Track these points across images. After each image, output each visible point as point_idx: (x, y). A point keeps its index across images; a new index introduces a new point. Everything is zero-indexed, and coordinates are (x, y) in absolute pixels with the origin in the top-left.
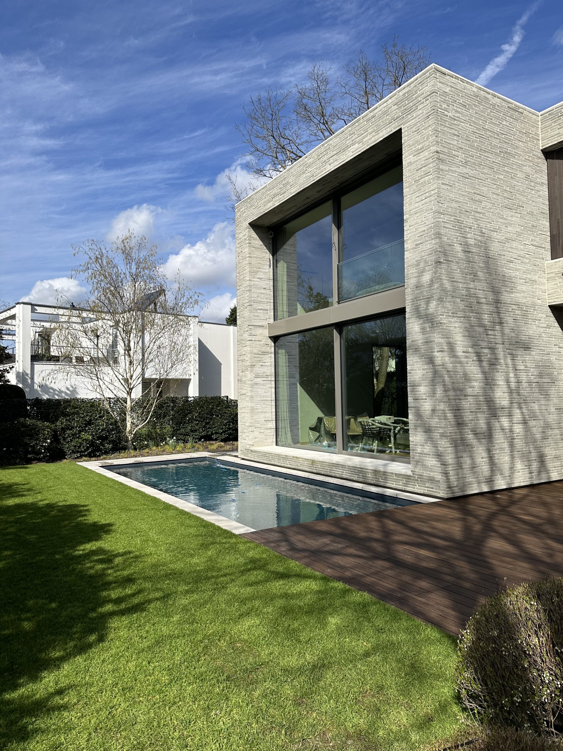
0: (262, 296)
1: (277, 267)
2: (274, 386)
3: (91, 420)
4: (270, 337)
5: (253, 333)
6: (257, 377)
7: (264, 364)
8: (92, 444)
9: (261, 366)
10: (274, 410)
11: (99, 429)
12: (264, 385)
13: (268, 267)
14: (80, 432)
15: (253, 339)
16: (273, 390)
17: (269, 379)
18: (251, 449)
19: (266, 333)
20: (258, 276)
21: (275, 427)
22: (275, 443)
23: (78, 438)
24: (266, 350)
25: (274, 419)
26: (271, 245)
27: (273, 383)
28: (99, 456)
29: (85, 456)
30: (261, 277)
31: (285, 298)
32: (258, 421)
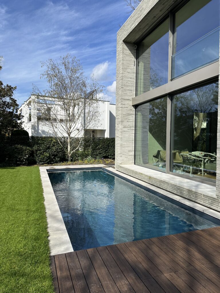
0: (129, 82)
1: (138, 66)
2: (134, 132)
3: (49, 147)
4: (133, 106)
5: (123, 103)
6: (124, 127)
7: (129, 120)
8: (49, 158)
9: (127, 121)
10: (134, 146)
11: (53, 151)
12: (128, 132)
13: (133, 66)
14: (44, 152)
15: (123, 107)
16: (134, 135)
17: (132, 129)
18: (120, 165)
19: (131, 103)
20: (127, 71)
21: (134, 155)
22: (134, 163)
23: (43, 155)
24: (130, 113)
25: (134, 150)
26: (135, 53)
27: (134, 131)
28: (53, 164)
29: (46, 163)
30: (129, 71)
31: (142, 84)
32: (125, 151)
